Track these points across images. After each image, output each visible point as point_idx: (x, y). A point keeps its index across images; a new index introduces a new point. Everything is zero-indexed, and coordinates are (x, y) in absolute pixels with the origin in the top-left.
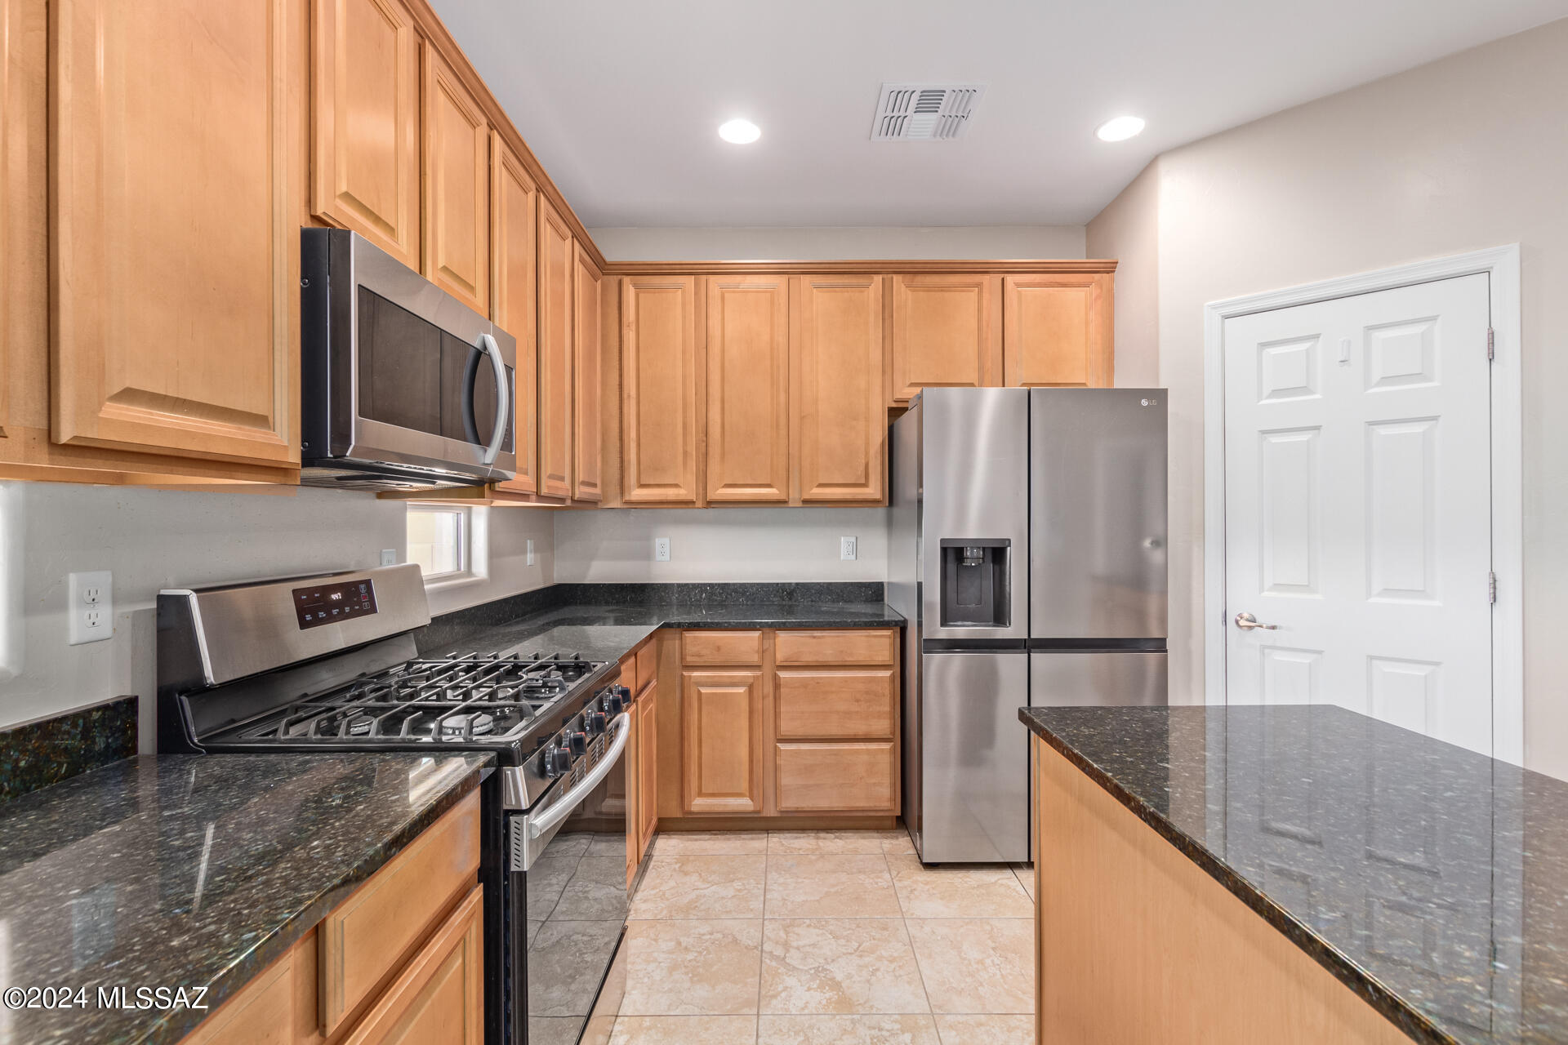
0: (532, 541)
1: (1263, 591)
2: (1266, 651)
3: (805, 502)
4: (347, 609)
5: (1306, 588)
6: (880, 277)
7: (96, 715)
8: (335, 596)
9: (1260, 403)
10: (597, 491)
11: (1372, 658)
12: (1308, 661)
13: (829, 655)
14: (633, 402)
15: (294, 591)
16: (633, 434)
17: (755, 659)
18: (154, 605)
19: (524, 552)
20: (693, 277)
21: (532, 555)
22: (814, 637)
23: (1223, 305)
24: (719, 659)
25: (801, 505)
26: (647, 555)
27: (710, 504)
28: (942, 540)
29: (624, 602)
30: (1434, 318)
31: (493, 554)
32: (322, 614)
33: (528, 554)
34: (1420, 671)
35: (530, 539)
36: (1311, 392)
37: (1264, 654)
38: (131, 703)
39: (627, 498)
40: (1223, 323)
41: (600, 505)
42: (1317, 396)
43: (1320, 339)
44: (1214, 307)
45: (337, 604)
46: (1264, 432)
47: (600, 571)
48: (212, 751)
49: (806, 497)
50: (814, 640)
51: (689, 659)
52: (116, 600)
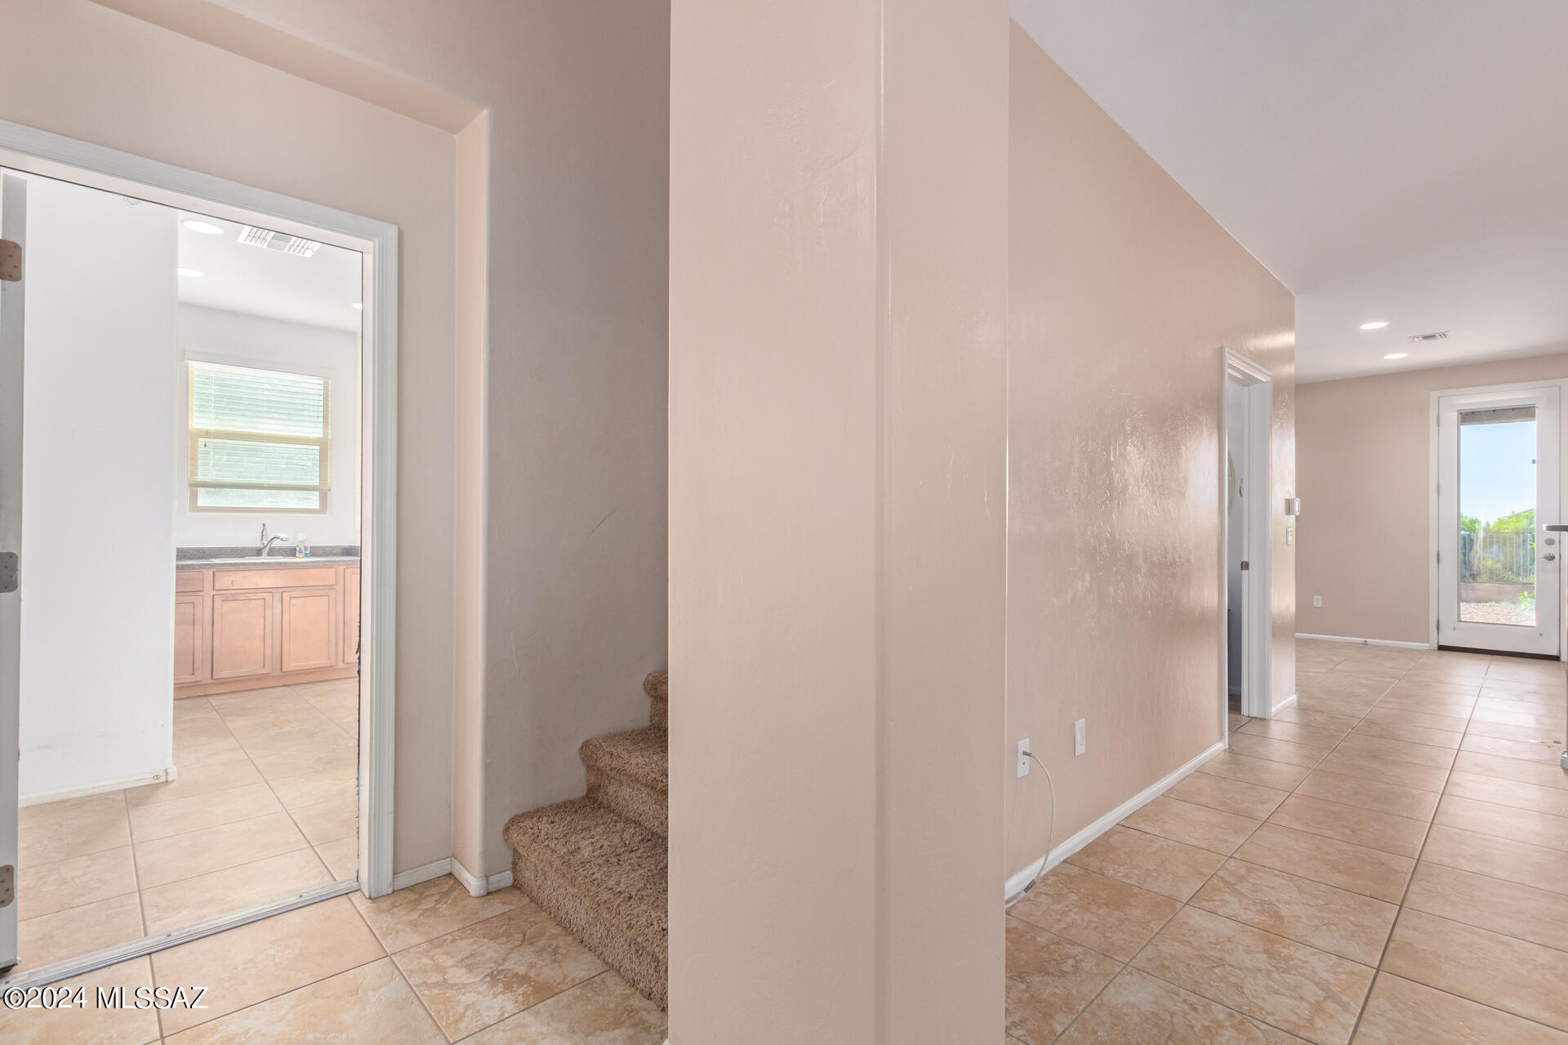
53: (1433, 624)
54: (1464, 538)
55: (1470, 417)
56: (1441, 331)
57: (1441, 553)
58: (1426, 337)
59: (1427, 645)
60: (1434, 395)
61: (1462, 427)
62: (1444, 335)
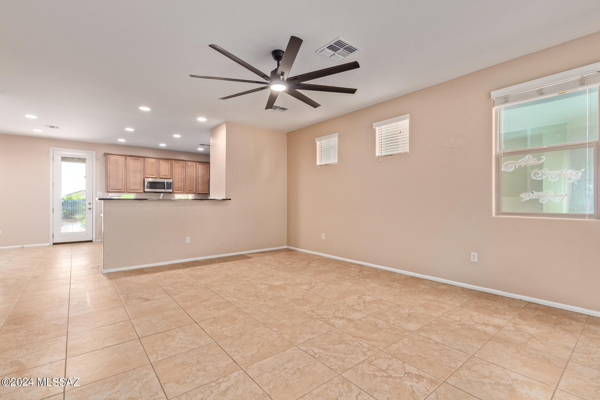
53: (51, 236)
54: (63, 202)
55: (64, 159)
56: (57, 126)
57: (54, 209)
58: (51, 127)
59: (49, 244)
60: (51, 149)
61: (62, 162)
62: (58, 128)
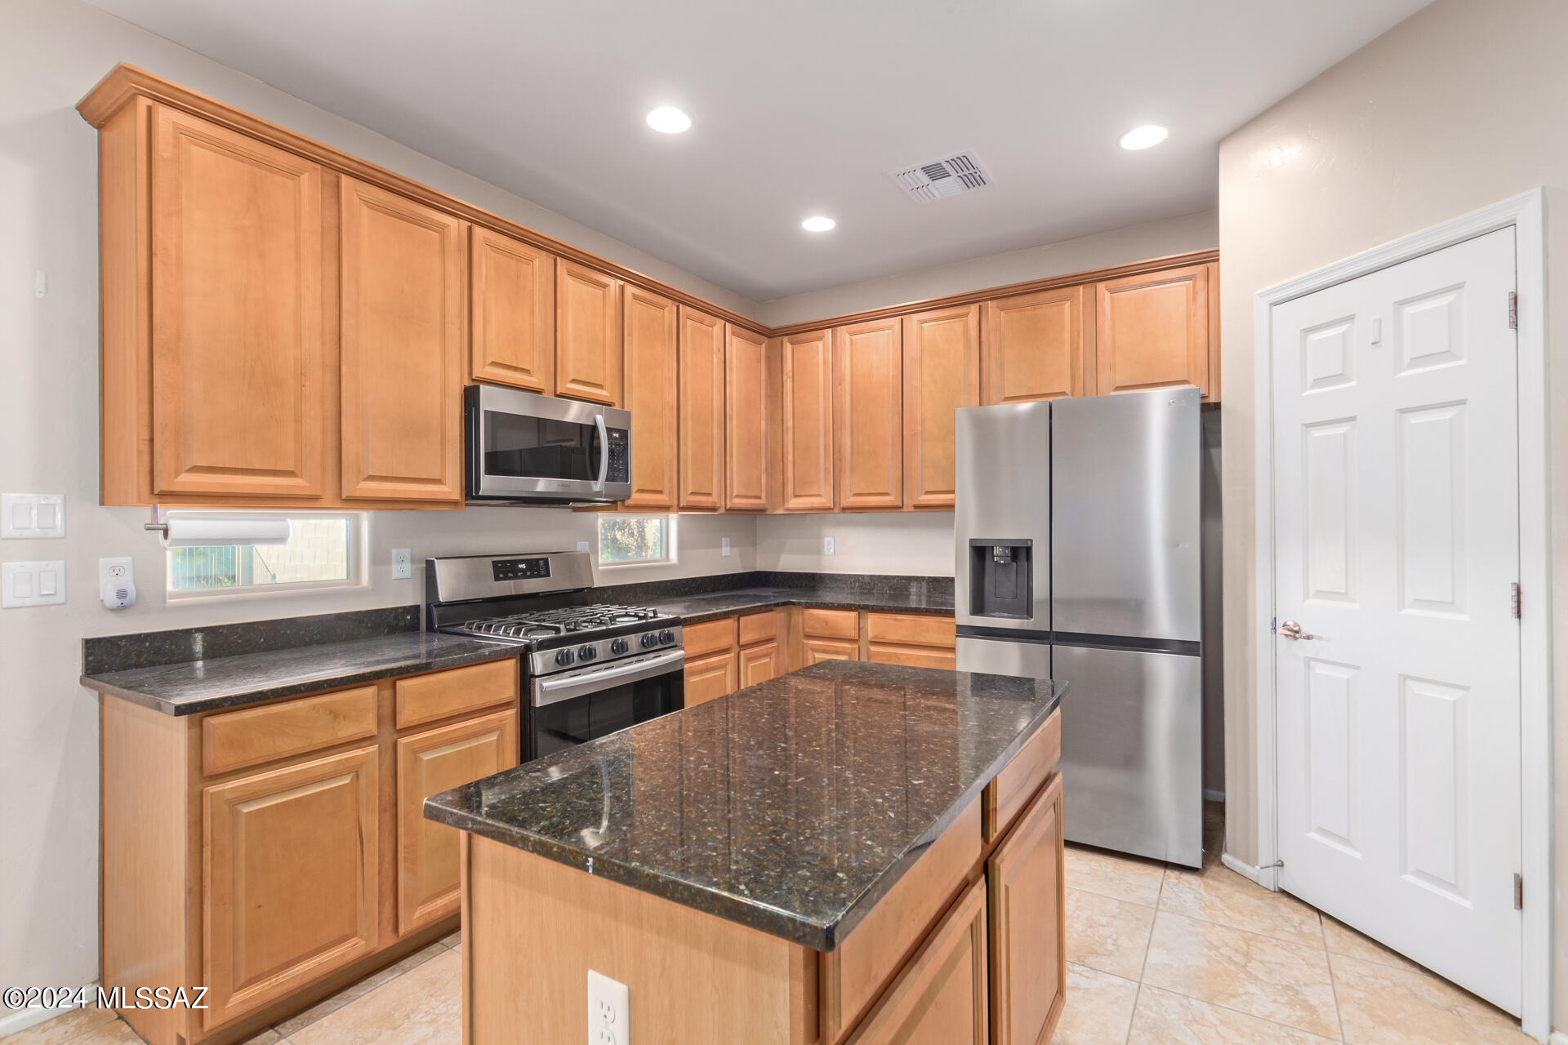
0: (728, 539)
1: (1308, 598)
2: (1312, 663)
3: (917, 507)
4: (528, 573)
5: (1344, 596)
6: (977, 305)
7: (400, 610)
8: (523, 566)
9: (1304, 395)
10: (763, 501)
11: (1406, 678)
12: (1346, 677)
13: (906, 638)
14: (790, 432)
15: (493, 562)
16: (790, 457)
17: (853, 634)
18: (424, 565)
19: (721, 547)
20: (830, 330)
21: (729, 548)
22: (896, 619)
23: (1268, 293)
24: (826, 633)
25: (912, 509)
26: (818, 551)
27: (844, 509)
28: (971, 540)
29: (801, 587)
30: (1460, 286)
31: (681, 547)
32: (510, 575)
33: (723, 548)
34: (1450, 696)
35: (725, 537)
36: (1348, 380)
37: (1309, 667)
38: (417, 607)
39: (786, 506)
40: (1270, 309)
41: (768, 512)
42: (1354, 383)
43: (1356, 319)
44: (1262, 295)
45: (522, 570)
46: (1308, 426)
47: (790, 562)
48: (441, 632)
49: (916, 503)
50: (896, 622)
51: (807, 630)
52: (413, 562)
